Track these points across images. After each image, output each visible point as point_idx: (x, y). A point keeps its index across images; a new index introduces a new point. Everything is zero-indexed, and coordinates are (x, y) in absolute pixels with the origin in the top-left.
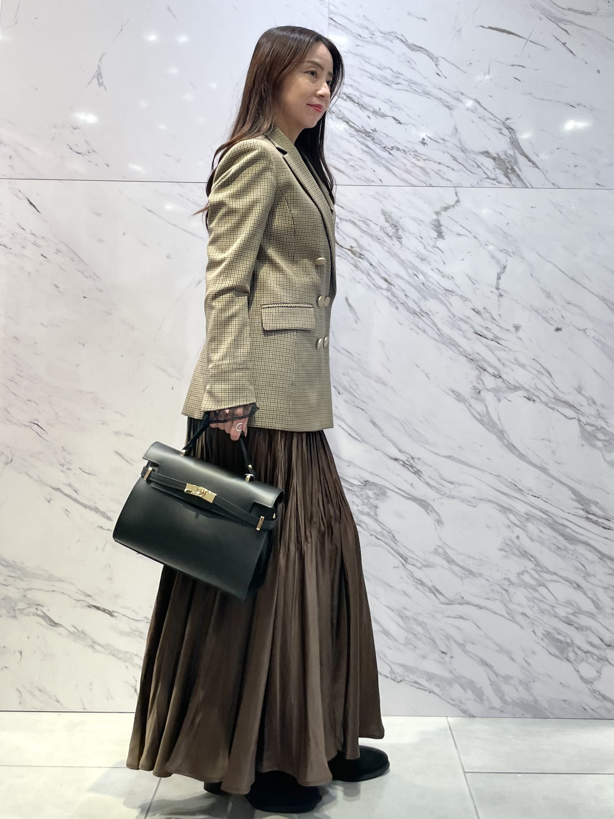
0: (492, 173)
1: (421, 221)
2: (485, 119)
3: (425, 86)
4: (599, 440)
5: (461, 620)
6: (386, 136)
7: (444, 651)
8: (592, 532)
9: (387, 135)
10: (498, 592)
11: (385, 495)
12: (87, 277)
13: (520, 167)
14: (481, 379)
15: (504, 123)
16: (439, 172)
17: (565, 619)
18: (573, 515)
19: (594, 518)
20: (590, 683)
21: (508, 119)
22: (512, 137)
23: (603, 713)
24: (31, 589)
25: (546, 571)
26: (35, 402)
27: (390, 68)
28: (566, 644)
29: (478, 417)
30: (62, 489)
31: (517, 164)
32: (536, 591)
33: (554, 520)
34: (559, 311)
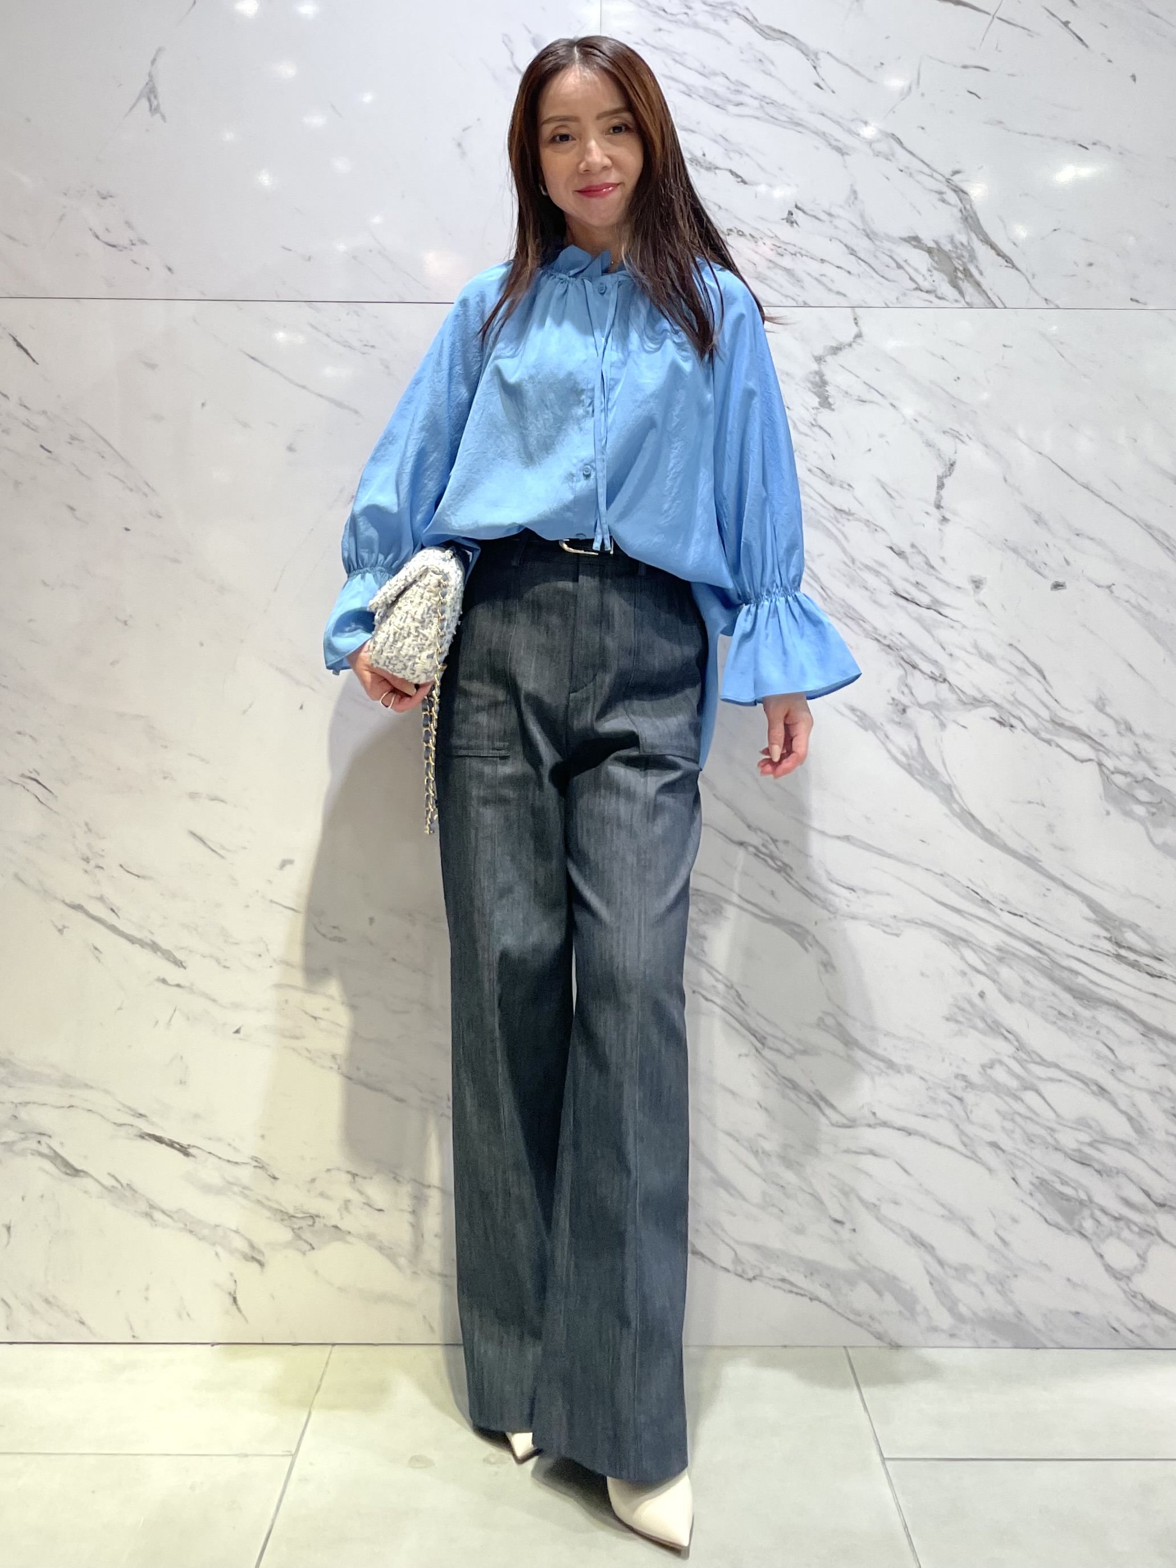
0: (925, 279)
1: (787, 374)
2: (911, 173)
3: (793, 109)
4: (1139, 802)
5: (870, 1157)
6: (717, 207)
7: (839, 1218)
8: (1126, 984)
9: (720, 207)
10: (944, 1102)
11: (721, 913)
12: (131, 490)
13: (982, 268)
14: (907, 685)
15: (948, 181)
16: (823, 279)
17: (1074, 1153)
18: (1091, 950)
19: (1132, 956)
20: (1124, 1278)
21: (956, 172)
22: (965, 208)
23: (1152, 1338)
24: (27, 1103)
25: (1038, 1060)
26: (31, 736)
27: (723, 74)
28: (1077, 1203)
29: (903, 759)
30: (85, 906)
31: (975, 262)
32: (1017, 1098)
33: (1053, 961)
34: (1059, 550)
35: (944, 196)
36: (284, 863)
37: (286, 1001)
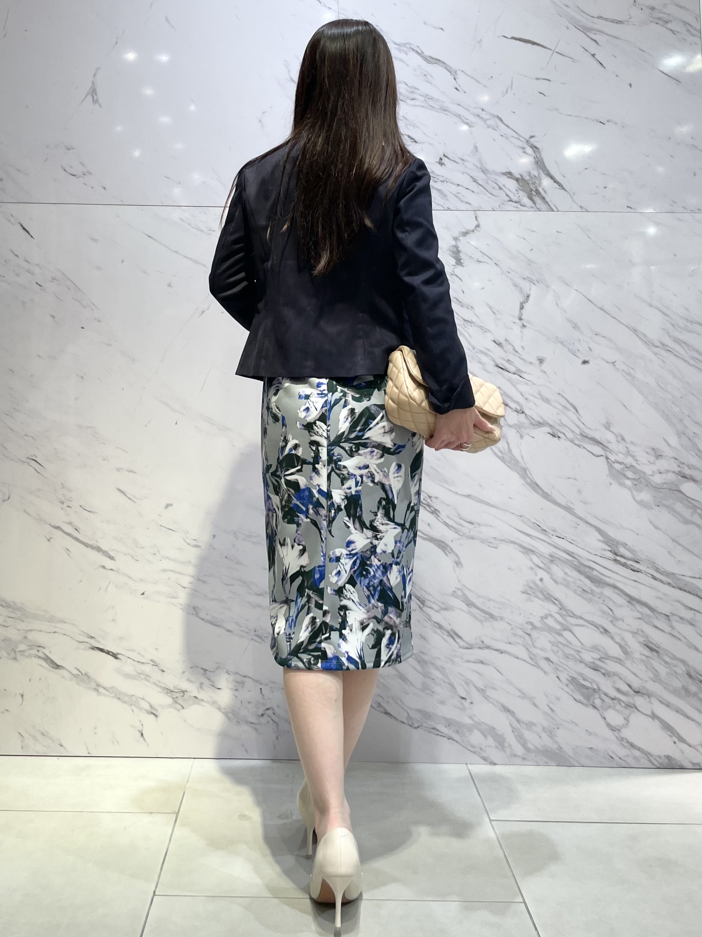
0: (515, 195)
2: (507, 137)
3: (443, 102)
4: (628, 478)
5: (481, 665)
7: (464, 697)
8: (620, 575)
10: (520, 636)
12: (84, 307)
13: (546, 189)
15: (527, 141)
16: (458, 195)
17: (591, 664)
18: (601, 557)
19: (623, 560)
20: (617, 731)
21: (532, 137)
22: (537, 157)
23: (631, 762)
24: (32, 630)
25: (571, 615)
26: (32, 437)
27: (404, 82)
28: (592, 691)
29: (500, 454)
30: (63, 528)
31: (542, 185)
32: (561, 635)
33: (580, 562)
34: (586, 342)
35: (526, 150)
36: (167, 506)
37: (169, 578)
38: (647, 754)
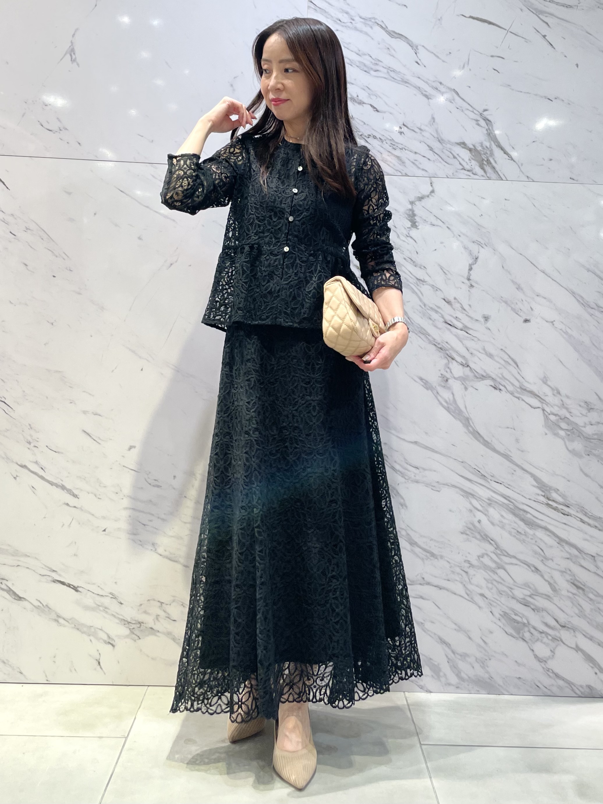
0: (467, 164)
1: (395, 210)
2: (462, 110)
3: (404, 74)
4: (562, 429)
5: (421, 600)
6: (363, 123)
8: (551, 518)
9: (365, 123)
10: (458, 574)
12: (57, 257)
13: (496, 159)
14: (449, 368)
15: (481, 114)
16: (415, 162)
17: (521, 600)
18: (534, 501)
19: (554, 505)
20: (544, 662)
21: (485, 110)
22: (489, 129)
23: (555, 690)
25: (506, 554)
26: (2, 380)
27: (369, 55)
28: (522, 624)
29: (445, 404)
30: (29, 467)
31: (493, 156)
32: (496, 573)
33: (515, 506)
34: (528, 303)
35: (479, 122)
36: (131, 448)
37: (130, 516)
38: (570, 683)
